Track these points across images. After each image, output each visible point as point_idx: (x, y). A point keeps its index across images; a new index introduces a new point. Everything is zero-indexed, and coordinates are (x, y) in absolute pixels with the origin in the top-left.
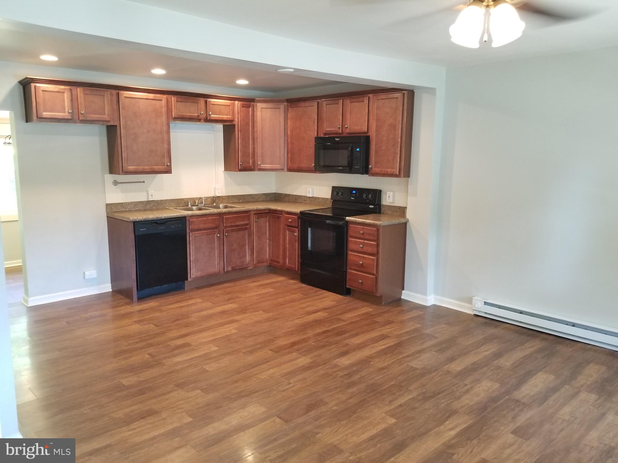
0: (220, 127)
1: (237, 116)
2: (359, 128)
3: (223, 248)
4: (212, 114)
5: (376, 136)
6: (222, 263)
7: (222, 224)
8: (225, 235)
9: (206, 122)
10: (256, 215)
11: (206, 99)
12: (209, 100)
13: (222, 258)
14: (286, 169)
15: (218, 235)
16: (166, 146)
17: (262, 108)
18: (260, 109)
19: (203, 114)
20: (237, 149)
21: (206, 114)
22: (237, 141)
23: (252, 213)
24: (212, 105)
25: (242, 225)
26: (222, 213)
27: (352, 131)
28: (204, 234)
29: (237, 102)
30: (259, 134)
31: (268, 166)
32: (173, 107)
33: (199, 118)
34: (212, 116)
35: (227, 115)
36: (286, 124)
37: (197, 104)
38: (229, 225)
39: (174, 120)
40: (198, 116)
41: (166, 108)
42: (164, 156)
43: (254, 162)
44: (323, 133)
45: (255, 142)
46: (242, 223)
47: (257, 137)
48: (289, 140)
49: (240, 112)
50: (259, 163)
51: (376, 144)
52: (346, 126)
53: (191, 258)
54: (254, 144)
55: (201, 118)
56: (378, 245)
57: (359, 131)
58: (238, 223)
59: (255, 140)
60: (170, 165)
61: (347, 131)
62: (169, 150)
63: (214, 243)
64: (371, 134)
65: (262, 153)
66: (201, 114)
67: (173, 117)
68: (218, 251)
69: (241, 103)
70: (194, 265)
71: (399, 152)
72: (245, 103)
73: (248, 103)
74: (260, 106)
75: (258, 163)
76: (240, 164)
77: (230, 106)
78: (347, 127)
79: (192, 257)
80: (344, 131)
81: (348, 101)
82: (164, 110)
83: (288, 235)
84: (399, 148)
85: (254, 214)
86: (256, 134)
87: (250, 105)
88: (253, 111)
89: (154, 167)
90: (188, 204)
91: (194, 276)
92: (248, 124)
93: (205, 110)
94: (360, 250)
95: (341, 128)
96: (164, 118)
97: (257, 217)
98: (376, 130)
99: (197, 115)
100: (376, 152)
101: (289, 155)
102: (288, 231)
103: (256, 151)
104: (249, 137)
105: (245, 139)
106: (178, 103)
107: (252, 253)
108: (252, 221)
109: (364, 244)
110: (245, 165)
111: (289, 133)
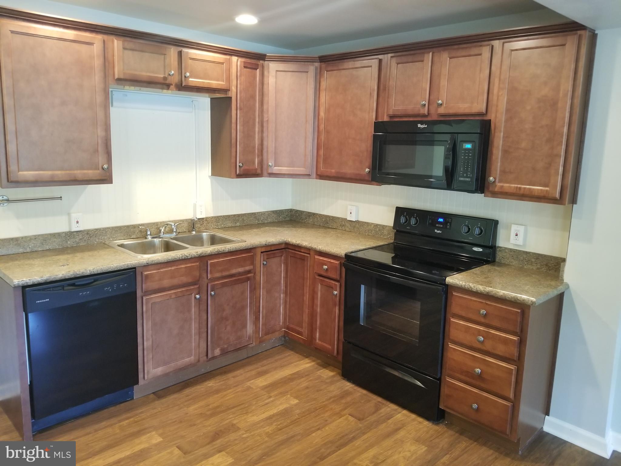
0: (205, 101)
1: (234, 83)
2: (466, 105)
3: (205, 317)
4: (191, 76)
5: (506, 121)
6: (203, 345)
7: (204, 275)
8: (211, 294)
9: (179, 90)
10: (264, 253)
11: (180, 49)
12: (185, 50)
13: (205, 334)
14: (314, 175)
15: (198, 296)
16: (101, 133)
17: (277, 71)
18: (275, 71)
19: (173, 74)
20: (233, 141)
21: (180, 76)
22: (233, 125)
23: (259, 251)
24: (190, 61)
25: (240, 274)
26: (206, 256)
27: (451, 111)
28: (170, 296)
29: (235, 59)
30: (270, 114)
31: (284, 170)
32: (116, 59)
33: (167, 82)
34: (190, 79)
35: (218, 80)
36: (317, 99)
37: (163, 56)
38: (218, 275)
39: (118, 84)
40: (165, 78)
41: (102, 59)
42: (96, 151)
43: (261, 163)
44: (388, 115)
45: (265, 129)
46: (241, 270)
47: (268, 120)
48: (322, 127)
49: (240, 76)
50: (270, 164)
51: (506, 137)
52: (440, 102)
53: (145, 343)
54: (262, 131)
55: (170, 83)
56: (522, 343)
57: (467, 111)
58: (234, 271)
59: (265, 124)
60: (108, 168)
61: (441, 110)
62: (106, 140)
63: (189, 311)
64: (496, 117)
65: (275, 147)
66: (169, 75)
67: (116, 77)
68: (197, 325)
69: (243, 60)
70: (151, 356)
71: (563, 153)
72: (249, 60)
73: (253, 61)
74: (273, 67)
75: (268, 164)
76: (239, 166)
77: (223, 63)
78: (441, 104)
79: (147, 340)
80: (432, 111)
81: (445, 56)
82: (98, 63)
83: (321, 291)
84: (564, 147)
85: (261, 252)
86: (265, 116)
87: (258, 64)
88: (262, 75)
89: (76, 172)
90: (147, 235)
91: (151, 376)
92: (253, 97)
93: (178, 69)
94: (479, 346)
95: (427, 105)
96: (97, 78)
97: (266, 257)
98: (508, 111)
99: (162, 76)
100: (505, 152)
101: (322, 152)
102: (321, 284)
103: (265, 143)
104: (254, 120)
105: (248, 124)
106: (127, 52)
107: (257, 319)
108: (258, 265)
109: (487, 336)
110: (246, 168)
111: (322, 114)
